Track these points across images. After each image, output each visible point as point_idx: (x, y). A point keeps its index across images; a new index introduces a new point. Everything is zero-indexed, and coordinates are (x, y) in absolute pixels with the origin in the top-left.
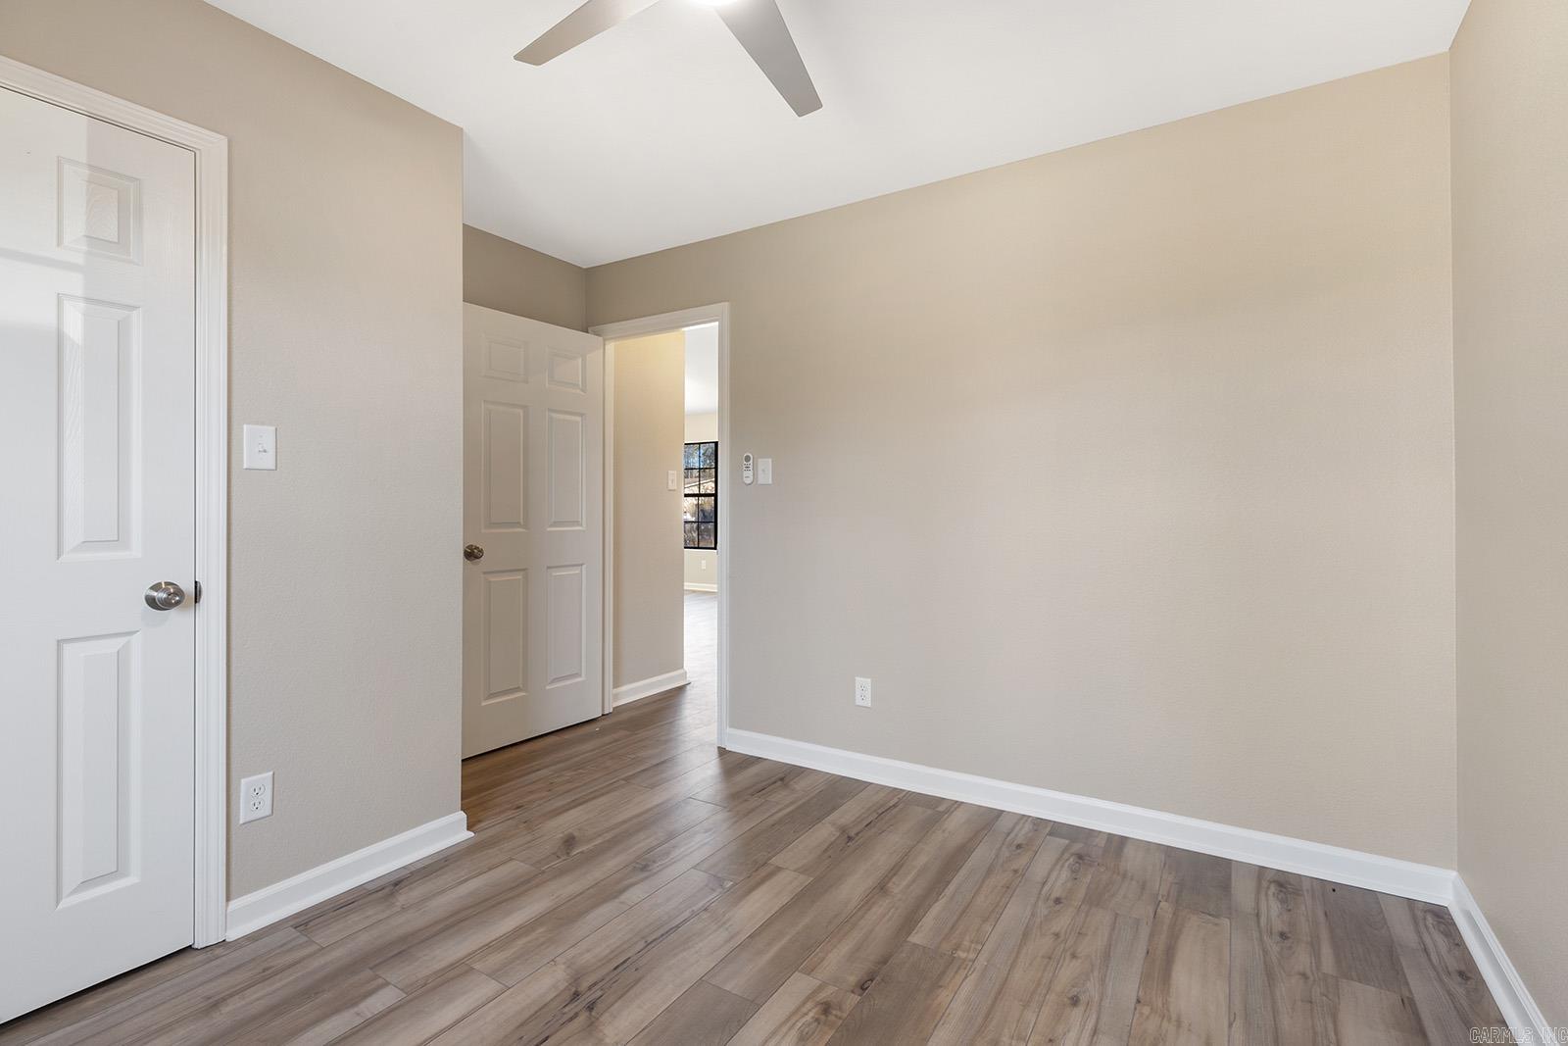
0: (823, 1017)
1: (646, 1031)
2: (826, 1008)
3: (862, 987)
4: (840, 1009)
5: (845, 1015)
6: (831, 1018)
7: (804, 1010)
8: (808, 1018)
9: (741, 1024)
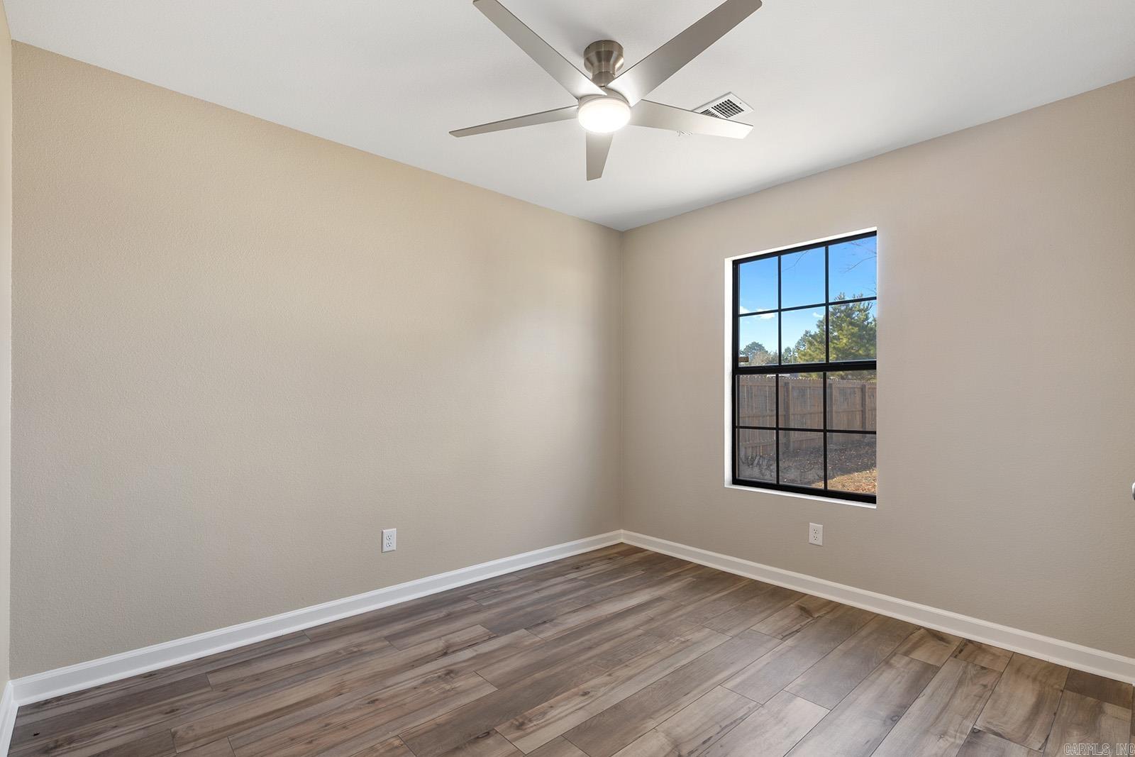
0: (526, 722)
1: (639, 735)
2: (520, 726)
3: (488, 734)
4: (512, 723)
5: (511, 720)
6: (521, 720)
7: (534, 728)
8: (535, 723)
9: (578, 727)
